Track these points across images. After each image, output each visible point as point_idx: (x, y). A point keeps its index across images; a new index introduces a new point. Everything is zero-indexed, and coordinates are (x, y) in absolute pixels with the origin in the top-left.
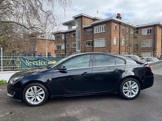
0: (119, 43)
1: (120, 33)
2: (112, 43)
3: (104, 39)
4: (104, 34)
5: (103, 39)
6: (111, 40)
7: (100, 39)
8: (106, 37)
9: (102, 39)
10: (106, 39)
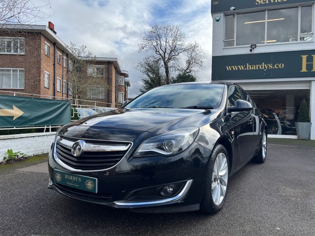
0: (52, 85)
1: (54, 65)
2: (41, 82)
3: (20, 71)
4: (20, 59)
5: (17, 70)
6: (40, 76)
7: (10, 70)
8: (26, 68)
9: (13, 70)
10: (27, 72)
